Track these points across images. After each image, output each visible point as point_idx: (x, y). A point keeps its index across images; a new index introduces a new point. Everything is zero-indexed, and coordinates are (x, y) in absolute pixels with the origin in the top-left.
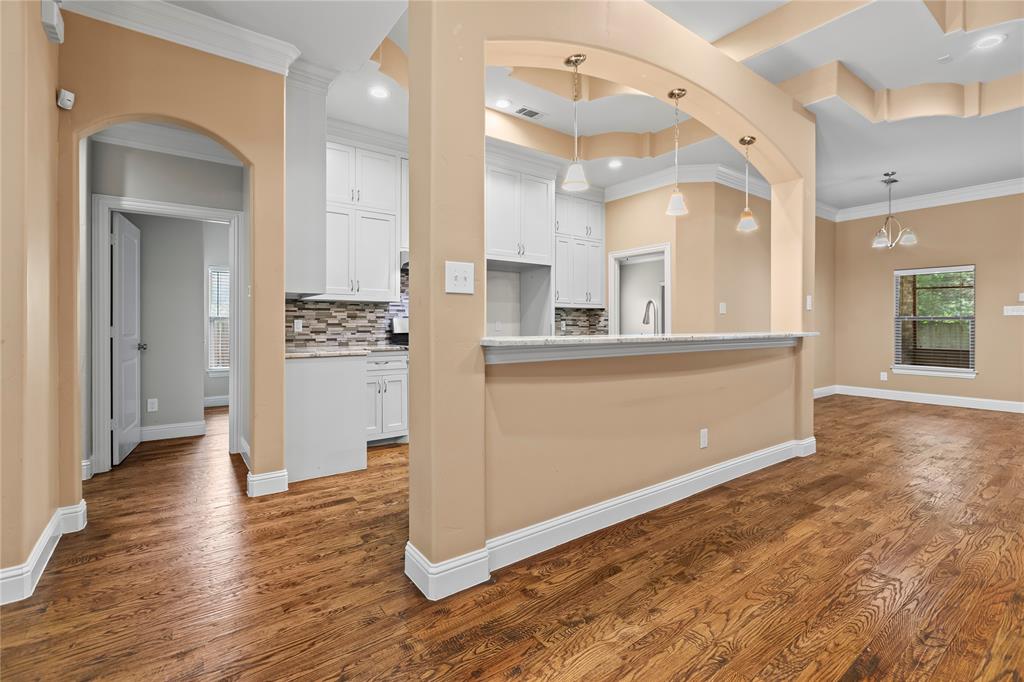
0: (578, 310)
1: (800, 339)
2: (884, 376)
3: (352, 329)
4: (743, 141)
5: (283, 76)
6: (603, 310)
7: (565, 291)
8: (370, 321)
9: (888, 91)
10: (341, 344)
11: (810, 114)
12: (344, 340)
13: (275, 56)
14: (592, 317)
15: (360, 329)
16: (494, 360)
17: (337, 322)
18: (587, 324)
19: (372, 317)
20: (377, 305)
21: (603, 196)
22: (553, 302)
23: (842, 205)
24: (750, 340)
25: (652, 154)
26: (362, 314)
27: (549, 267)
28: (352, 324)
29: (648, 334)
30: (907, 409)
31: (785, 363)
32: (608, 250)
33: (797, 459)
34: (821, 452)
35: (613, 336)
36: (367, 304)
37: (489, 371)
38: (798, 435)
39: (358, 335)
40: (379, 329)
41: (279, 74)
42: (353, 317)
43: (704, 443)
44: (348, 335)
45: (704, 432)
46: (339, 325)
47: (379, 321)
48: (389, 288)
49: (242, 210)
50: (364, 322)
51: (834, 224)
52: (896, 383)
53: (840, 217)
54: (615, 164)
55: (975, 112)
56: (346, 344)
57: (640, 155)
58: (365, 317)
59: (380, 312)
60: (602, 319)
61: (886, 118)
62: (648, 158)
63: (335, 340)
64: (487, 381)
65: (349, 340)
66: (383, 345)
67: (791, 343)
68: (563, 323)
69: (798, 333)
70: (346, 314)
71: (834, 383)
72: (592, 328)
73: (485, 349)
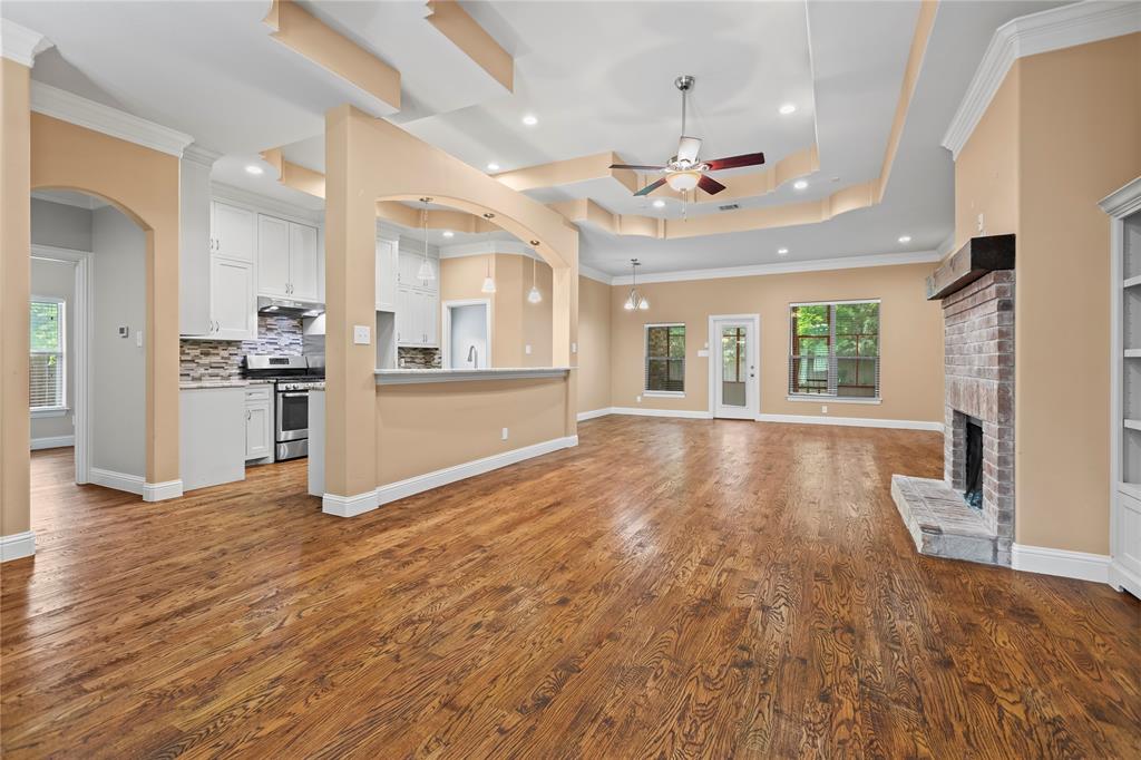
0: (415, 349)
1: (568, 371)
2: (639, 399)
3: (204, 365)
4: (532, 242)
5: (178, 158)
6: (437, 349)
7: (406, 334)
8: (223, 358)
9: (620, 216)
10: (194, 379)
11: (576, 227)
12: (197, 375)
13: (173, 143)
14: (427, 355)
15: (214, 365)
16: (381, 382)
17: (189, 358)
18: (423, 361)
19: (225, 354)
20: (229, 343)
21: (438, 255)
22: (396, 342)
23: (614, 274)
24: (540, 372)
25: (477, 232)
26: (216, 352)
27: (393, 314)
28: (205, 360)
29: (470, 367)
30: (648, 420)
31: (558, 388)
32: (442, 298)
33: (566, 448)
34: (580, 445)
35: (446, 368)
36: (220, 342)
37: (378, 389)
38: (566, 434)
39: (210, 371)
40: (232, 365)
41: (173, 156)
42: (207, 354)
43: (505, 437)
44: (202, 371)
45: (505, 430)
46: (193, 361)
47: (232, 358)
48: (247, 328)
49: (91, 251)
50: (218, 359)
51: (611, 287)
52: (646, 404)
53: (615, 282)
54: (448, 234)
55: (662, 236)
56: (200, 379)
57: (467, 230)
58: (218, 354)
59: (232, 350)
60: (436, 357)
61: (618, 232)
62: (473, 234)
63: (188, 375)
64: (377, 395)
65: (202, 375)
66: (236, 381)
67: (563, 374)
68: (403, 360)
69: (567, 366)
70: (199, 351)
71: (610, 406)
72: (427, 364)
73: (376, 375)
